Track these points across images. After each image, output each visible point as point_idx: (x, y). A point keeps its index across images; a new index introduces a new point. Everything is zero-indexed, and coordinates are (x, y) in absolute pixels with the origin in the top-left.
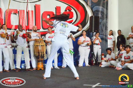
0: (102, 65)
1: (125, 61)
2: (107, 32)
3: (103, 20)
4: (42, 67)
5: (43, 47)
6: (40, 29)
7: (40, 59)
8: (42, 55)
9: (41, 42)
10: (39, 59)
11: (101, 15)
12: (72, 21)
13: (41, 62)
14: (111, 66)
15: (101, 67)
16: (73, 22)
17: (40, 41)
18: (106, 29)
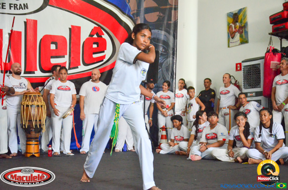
0: (161, 149)
1: (207, 143)
2: (174, 84)
3: (167, 58)
4: (36, 152)
5: (40, 109)
6: (35, 72)
7: (33, 134)
8: (37, 125)
9: (37, 98)
10: (30, 133)
11: (164, 48)
12: (104, 57)
13: (34, 141)
14: (180, 151)
15: (159, 153)
16: (105, 60)
17: (35, 96)
18: (172, 77)
